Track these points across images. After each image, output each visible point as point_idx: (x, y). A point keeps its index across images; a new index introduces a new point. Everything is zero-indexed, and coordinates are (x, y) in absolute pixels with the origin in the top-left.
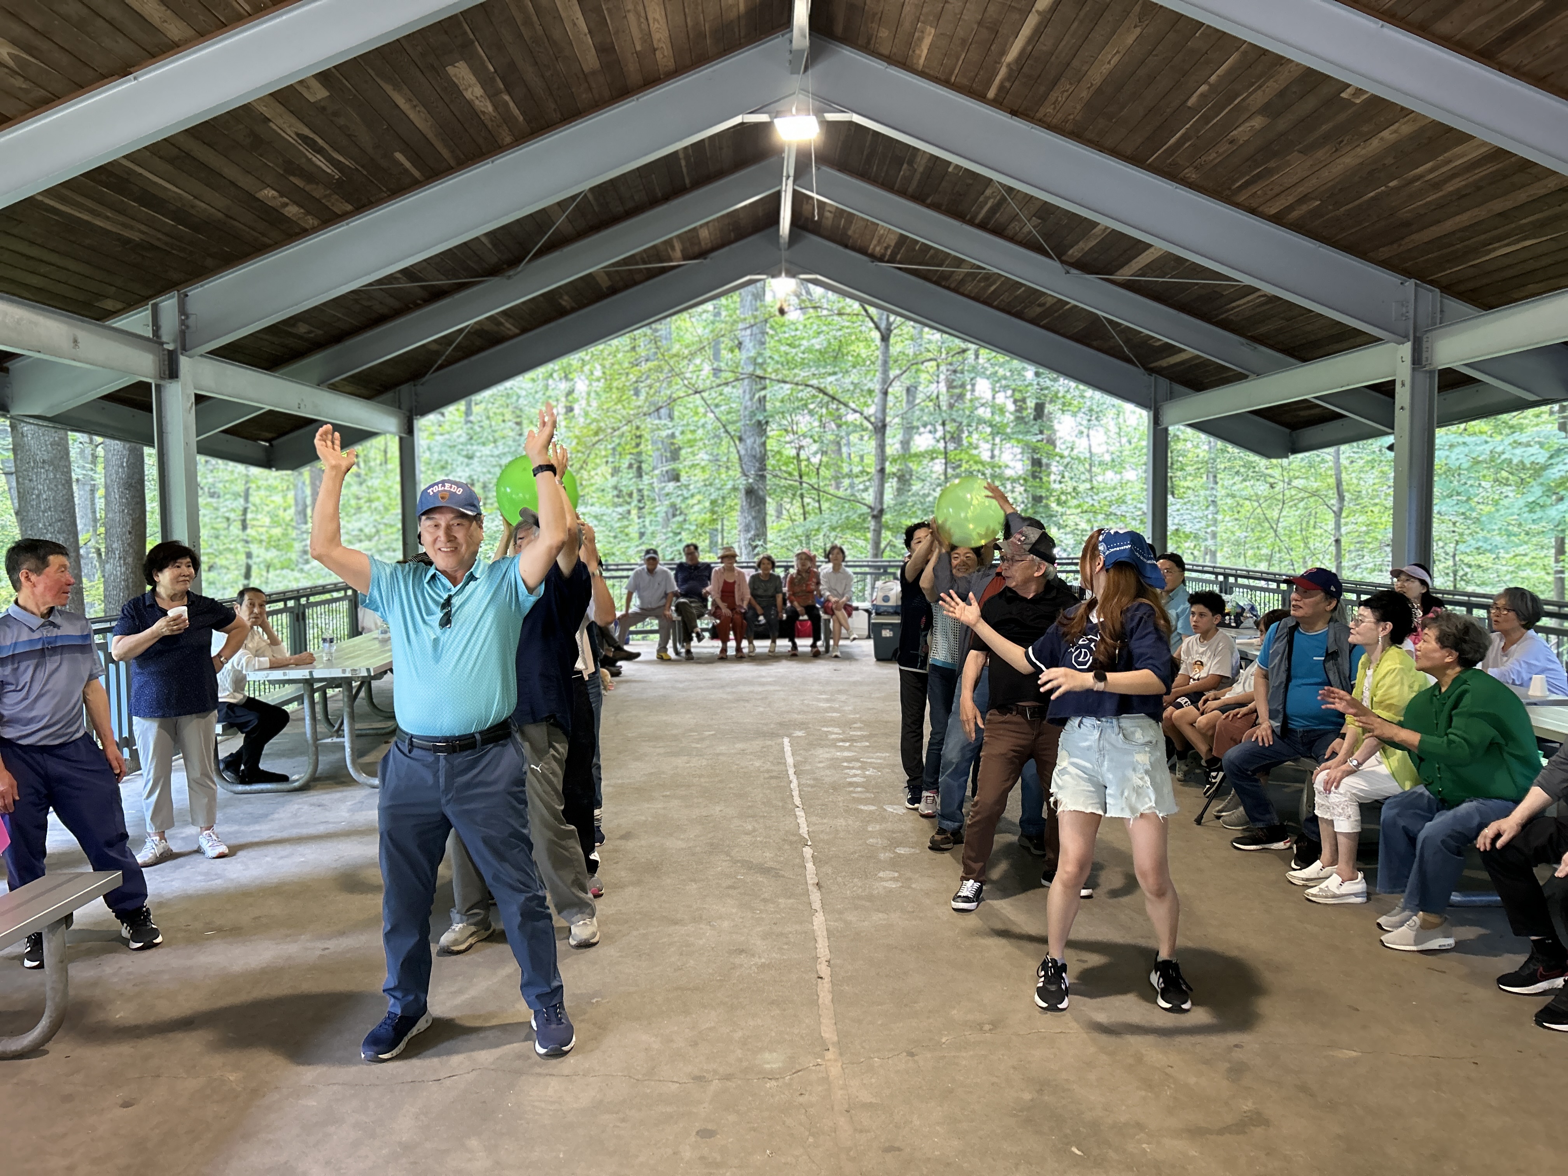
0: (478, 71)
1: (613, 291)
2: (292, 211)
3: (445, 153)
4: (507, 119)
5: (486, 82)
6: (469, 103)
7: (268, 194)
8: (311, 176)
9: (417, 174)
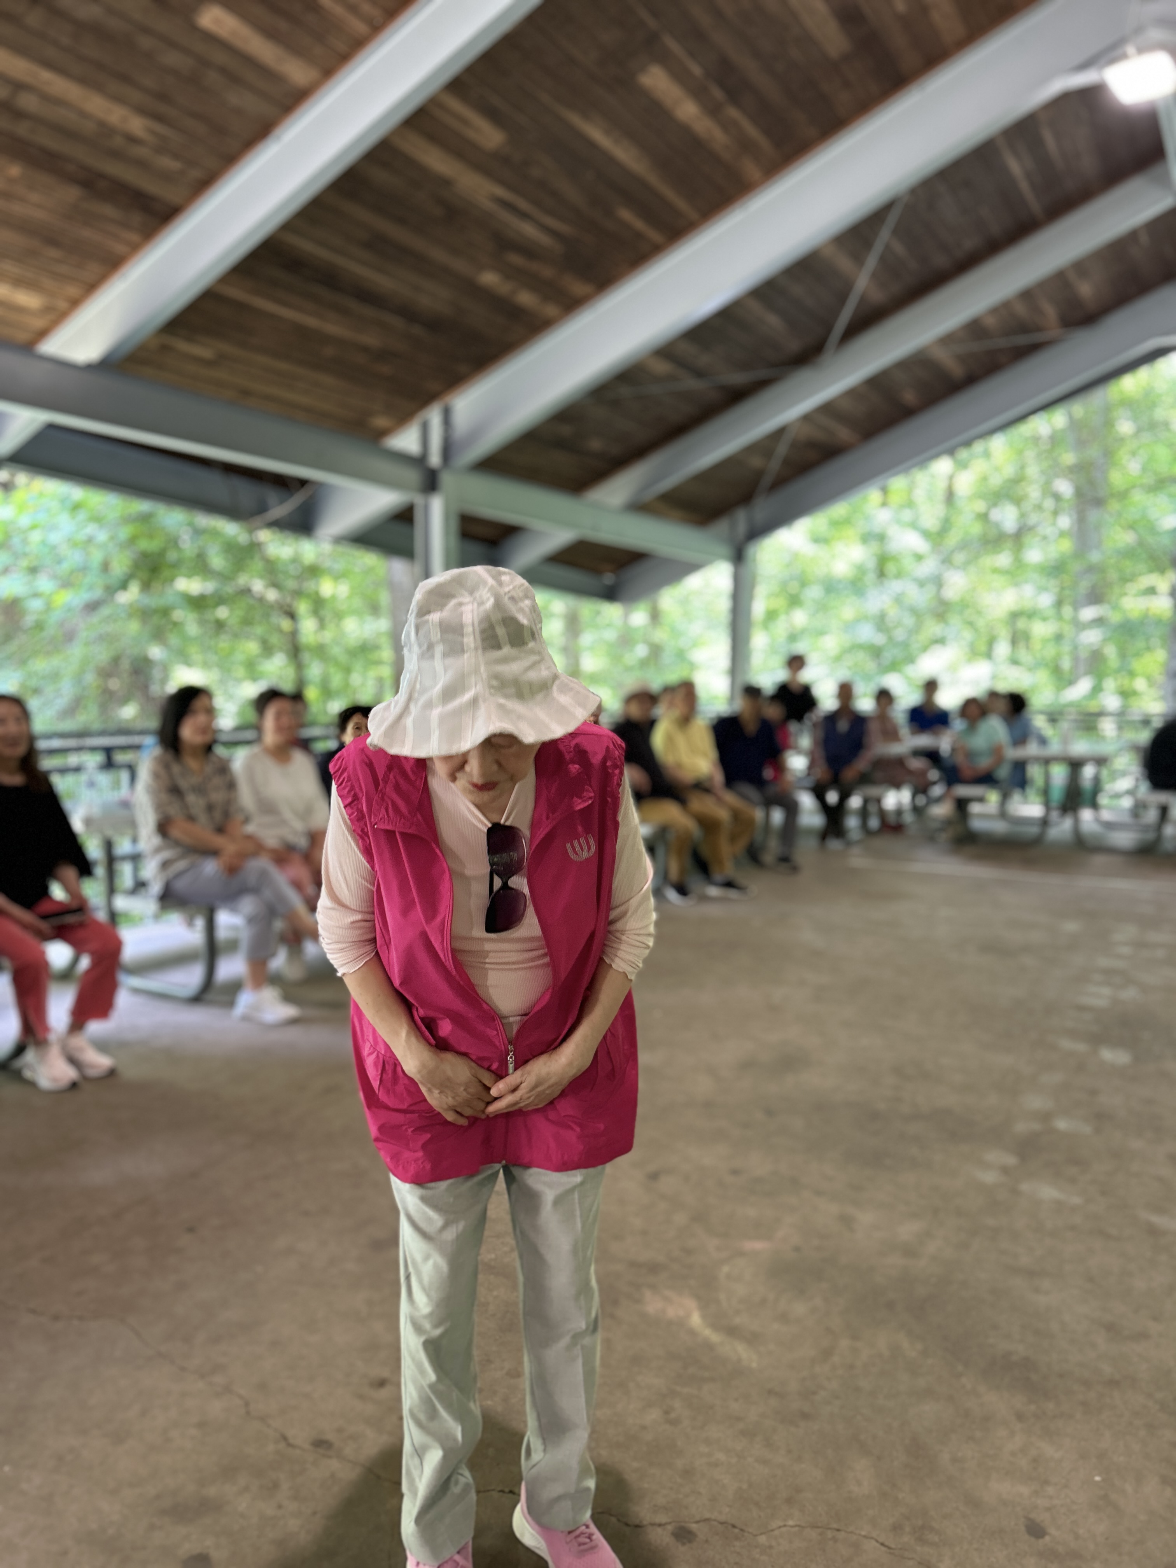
0: (680, 75)
1: (970, 380)
2: (526, 298)
3: (681, 204)
4: (746, 146)
5: (697, 92)
6: (685, 130)
7: (489, 278)
8: (529, 251)
9: (655, 236)
